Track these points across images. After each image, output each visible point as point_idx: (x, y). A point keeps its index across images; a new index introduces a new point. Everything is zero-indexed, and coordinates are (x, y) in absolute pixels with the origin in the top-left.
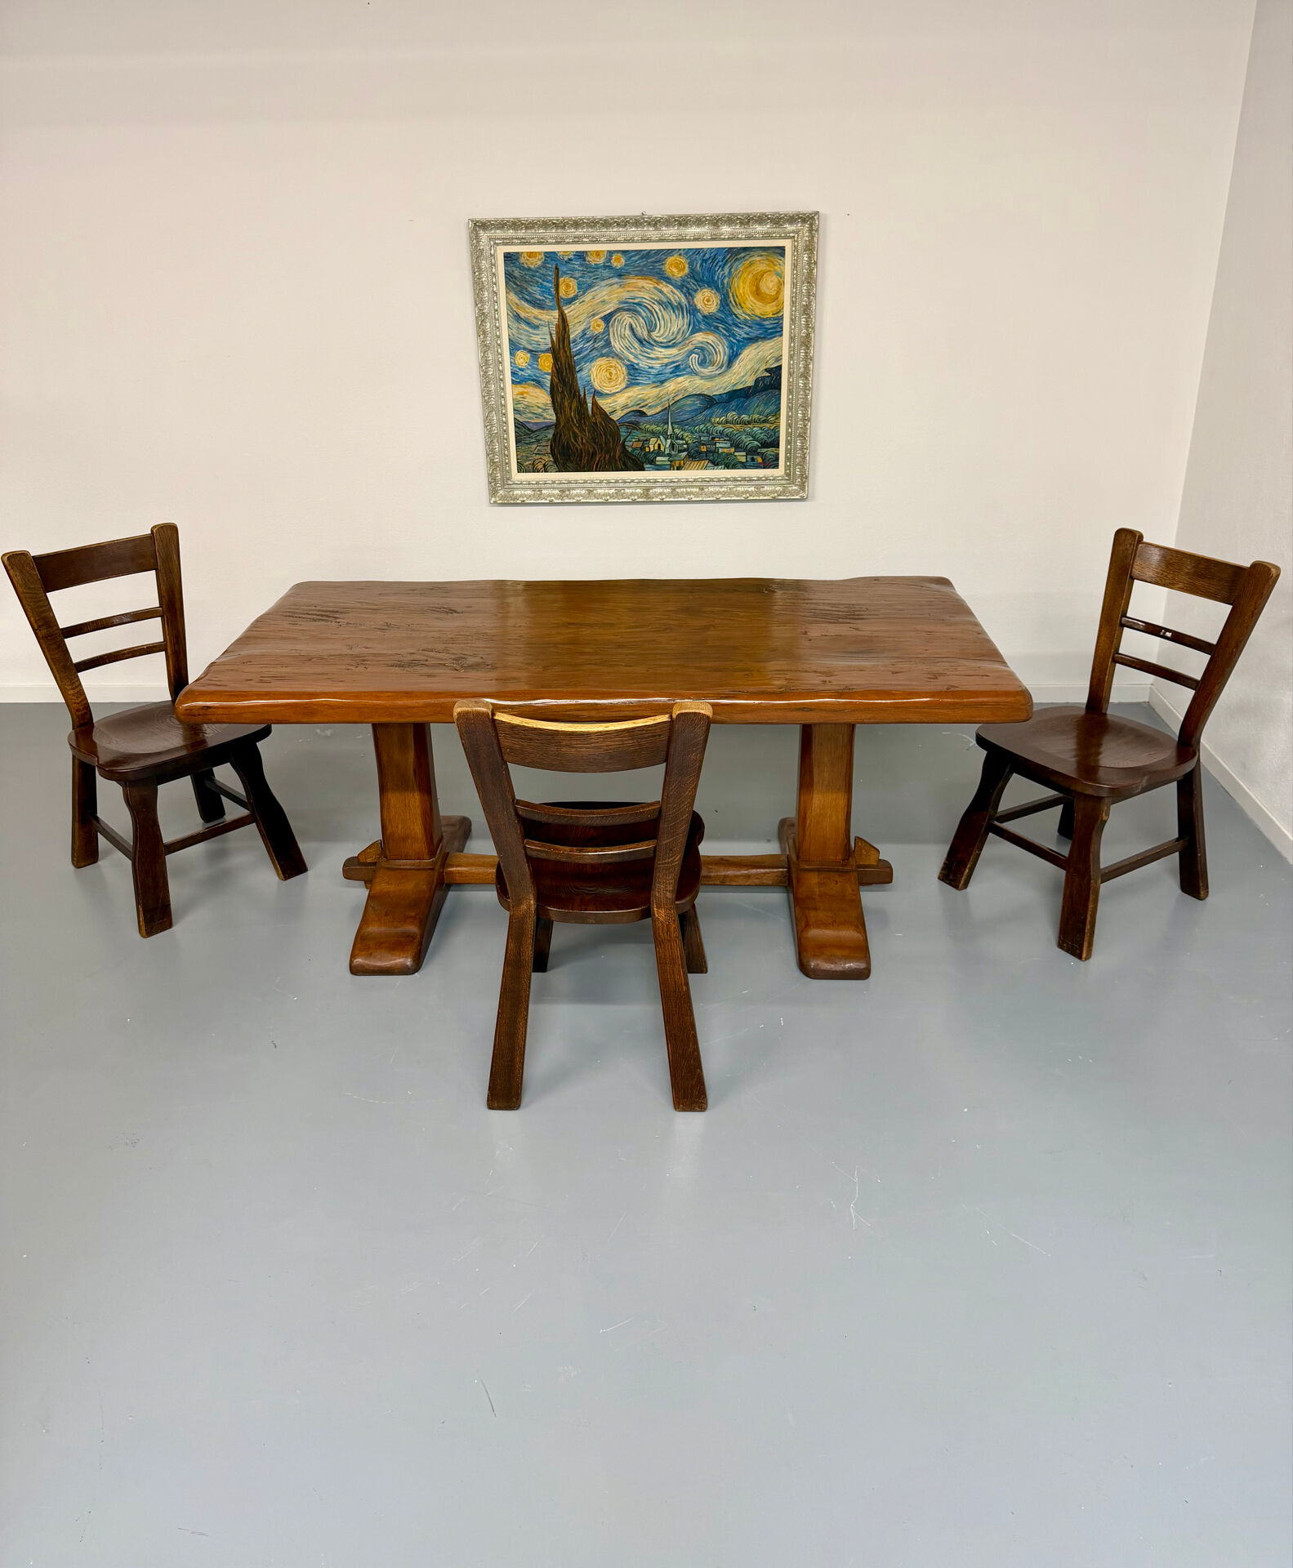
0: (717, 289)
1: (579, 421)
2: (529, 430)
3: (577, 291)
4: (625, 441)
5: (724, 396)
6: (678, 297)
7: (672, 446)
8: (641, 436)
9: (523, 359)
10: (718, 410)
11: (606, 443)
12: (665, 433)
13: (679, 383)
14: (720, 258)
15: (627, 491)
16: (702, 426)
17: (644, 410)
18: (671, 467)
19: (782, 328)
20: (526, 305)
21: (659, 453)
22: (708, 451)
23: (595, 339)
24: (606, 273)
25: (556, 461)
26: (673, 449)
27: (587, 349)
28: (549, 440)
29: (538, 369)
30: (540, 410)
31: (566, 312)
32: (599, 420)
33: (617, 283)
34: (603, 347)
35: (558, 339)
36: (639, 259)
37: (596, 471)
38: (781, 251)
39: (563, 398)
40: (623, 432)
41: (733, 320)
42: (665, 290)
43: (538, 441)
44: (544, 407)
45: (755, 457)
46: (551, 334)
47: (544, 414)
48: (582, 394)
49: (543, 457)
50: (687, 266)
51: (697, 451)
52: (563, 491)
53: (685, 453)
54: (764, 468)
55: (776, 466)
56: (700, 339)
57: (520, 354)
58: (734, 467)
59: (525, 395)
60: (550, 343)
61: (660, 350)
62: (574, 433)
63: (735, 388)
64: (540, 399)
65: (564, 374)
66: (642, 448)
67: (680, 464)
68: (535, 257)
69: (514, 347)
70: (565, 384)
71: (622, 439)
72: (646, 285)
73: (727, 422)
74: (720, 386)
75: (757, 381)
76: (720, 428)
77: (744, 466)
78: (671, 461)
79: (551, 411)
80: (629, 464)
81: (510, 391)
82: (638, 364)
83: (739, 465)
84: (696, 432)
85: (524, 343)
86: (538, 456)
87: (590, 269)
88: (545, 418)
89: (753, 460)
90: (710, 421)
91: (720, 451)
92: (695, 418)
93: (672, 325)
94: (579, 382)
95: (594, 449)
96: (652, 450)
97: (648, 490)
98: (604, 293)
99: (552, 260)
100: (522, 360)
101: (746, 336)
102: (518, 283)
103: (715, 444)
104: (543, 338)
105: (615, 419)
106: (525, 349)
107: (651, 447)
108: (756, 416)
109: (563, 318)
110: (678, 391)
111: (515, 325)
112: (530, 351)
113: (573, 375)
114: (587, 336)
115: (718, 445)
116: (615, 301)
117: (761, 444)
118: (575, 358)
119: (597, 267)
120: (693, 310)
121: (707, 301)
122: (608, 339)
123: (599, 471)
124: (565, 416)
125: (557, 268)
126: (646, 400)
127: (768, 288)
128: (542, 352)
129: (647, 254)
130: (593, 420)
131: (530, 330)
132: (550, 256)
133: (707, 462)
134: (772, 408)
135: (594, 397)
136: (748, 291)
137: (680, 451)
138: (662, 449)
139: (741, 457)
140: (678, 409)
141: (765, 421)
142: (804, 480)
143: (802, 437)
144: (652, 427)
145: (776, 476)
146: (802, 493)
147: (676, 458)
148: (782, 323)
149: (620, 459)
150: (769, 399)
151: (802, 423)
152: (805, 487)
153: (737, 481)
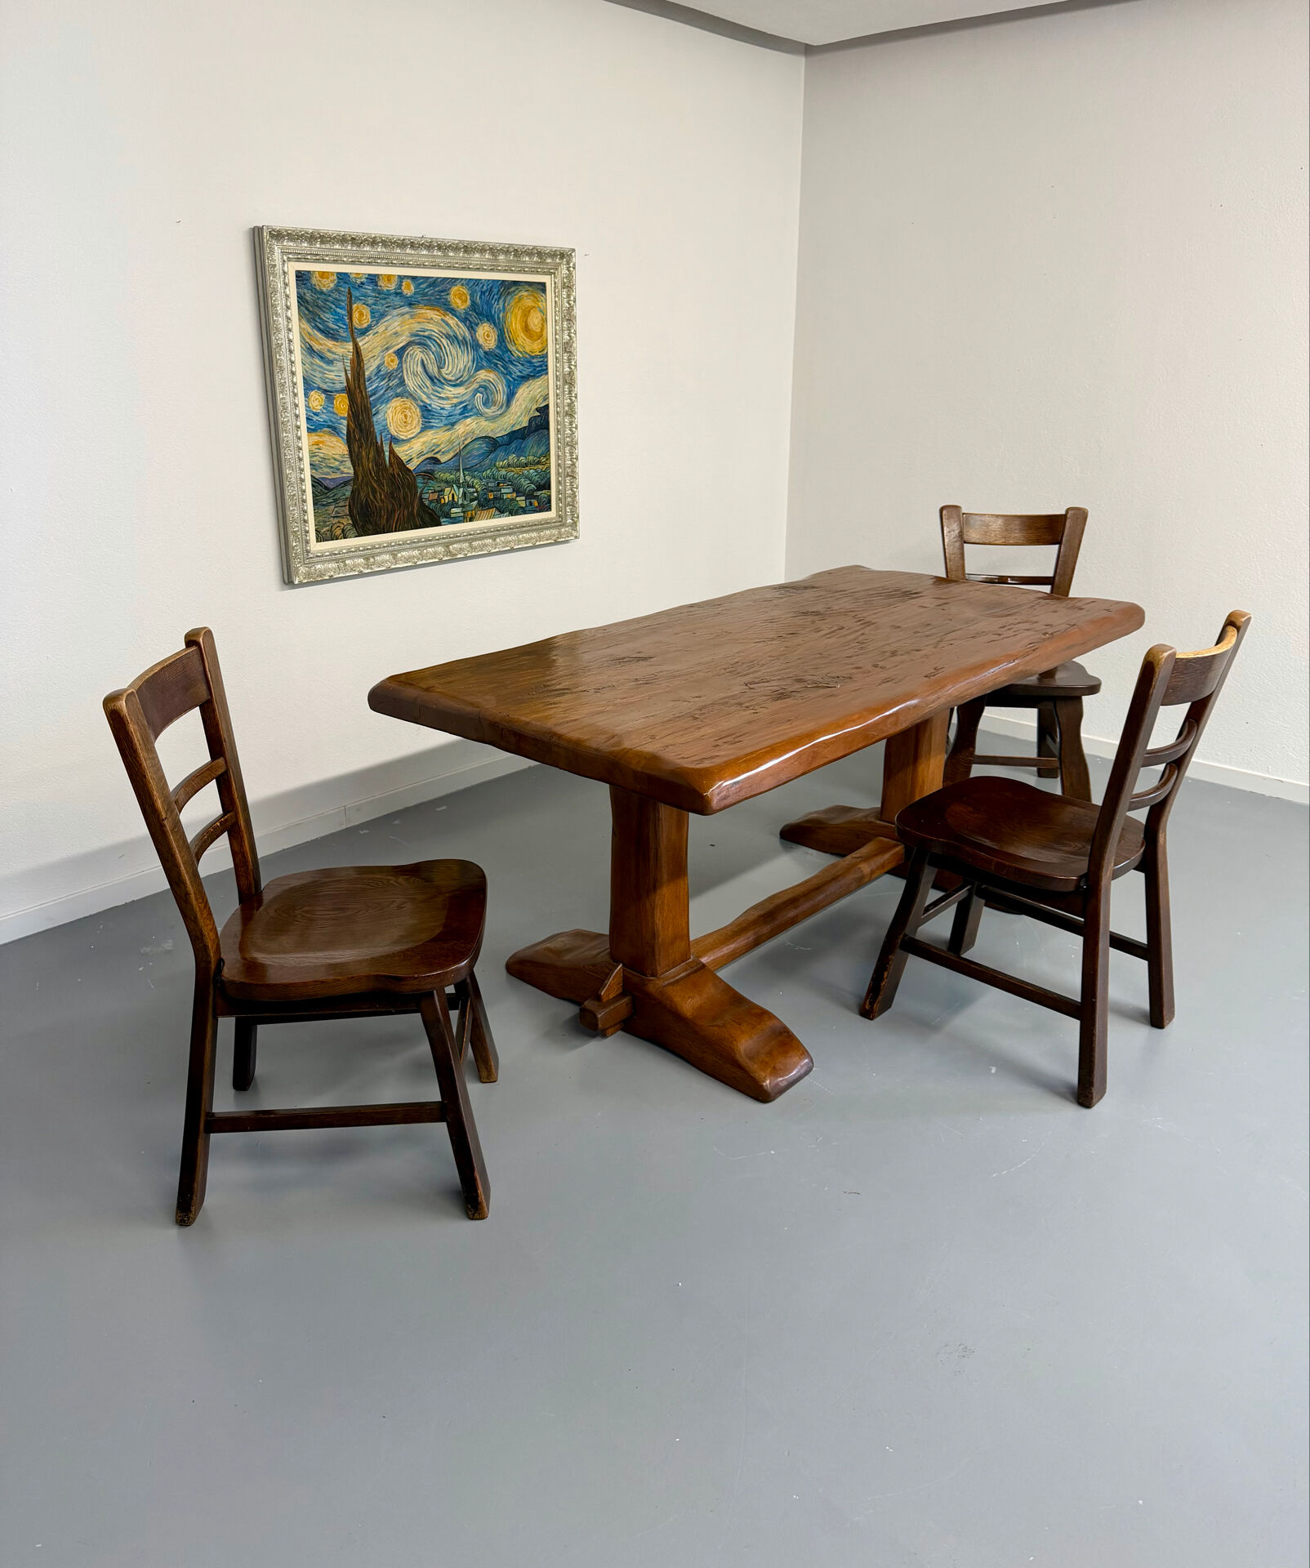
0: (494, 323)
1: (377, 473)
2: (326, 488)
3: (370, 320)
4: (421, 494)
5: (505, 437)
6: (462, 330)
7: (464, 494)
8: (436, 486)
9: (318, 400)
10: (500, 453)
11: (404, 498)
12: (457, 482)
13: (468, 425)
14: (495, 290)
15: (431, 550)
16: (489, 471)
17: (438, 456)
18: (463, 520)
19: (547, 366)
20: (319, 335)
21: (453, 504)
22: (495, 498)
23: (390, 376)
24: (397, 301)
25: (354, 525)
26: (465, 499)
27: (382, 389)
28: (347, 499)
29: (334, 413)
30: (337, 463)
31: (360, 344)
32: (396, 471)
33: (407, 313)
34: (398, 385)
35: (353, 375)
36: (426, 288)
37: (395, 531)
38: (542, 287)
39: (360, 447)
40: (419, 480)
41: (509, 357)
42: (451, 322)
43: (335, 500)
44: (341, 459)
45: (532, 501)
46: (346, 371)
47: (341, 467)
48: (379, 442)
49: (343, 521)
50: (468, 297)
51: (485, 499)
52: (367, 559)
53: (476, 502)
54: (540, 512)
55: (549, 509)
56: (483, 377)
57: (314, 394)
58: (516, 513)
59: (321, 445)
60: (345, 381)
61: (449, 388)
62: (373, 487)
63: (514, 429)
64: (336, 448)
65: (361, 418)
66: (438, 500)
67: (472, 514)
68: (327, 278)
69: (309, 386)
70: (361, 430)
71: (419, 490)
72: (434, 316)
73: (509, 465)
74: (500, 428)
75: (530, 421)
76: (503, 472)
77: (524, 511)
78: (464, 512)
79: (349, 464)
80: (427, 518)
81: (306, 441)
82: (430, 405)
83: (520, 511)
84: (484, 478)
85: (318, 381)
86: (336, 520)
87: (381, 295)
88: (342, 473)
89: (531, 504)
90: (495, 465)
91: (504, 497)
92: (482, 464)
93: (458, 361)
94: (376, 427)
95: (393, 504)
96: (446, 501)
97: (448, 547)
98: (396, 324)
99: (345, 283)
100: (317, 403)
101: (519, 374)
102: (311, 309)
103: (500, 491)
104: (338, 375)
105: (412, 469)
106: (319, 388)
107: (446, 497)
108: (531, 458)
109: (357, 351)
110: (467, 434)
111: (309, 359)
112: (325, 391)
113: (369, 419)
114: (382, 373)
115: (503, 491)
116: (407, 333)
117: (536, 486)
118: (371, 399)
119: (388, 294)
120: (476, 346)
121: (486, 335)
122: (402, 377)
123: (399, 531)
124: (363, 468)
125: (350, 293)
126: (439, 445)
127: (534, 325)
128: (337, 391)
129: (434, 282)
130: (391, 471)
131: (324, 365)
132: (343, 277)
133: (494, 509)
134: (543, 448)
135: (391, 444)
136: (519, 327)
137: (472, 500)
138: (456, 500)
139: (522, 501)
140: (468, 453)
141: (539, 463)
142: (576, 519)
143: (571, 476)
144: (448, 476)
145: (552, 519)
146: (575, 534)
147: (468, 508)
148: (547, 361)
149: (418, 514)
150: (541, 440)
151: (570, 462)
152: (576, 526)
153: (523, 527)
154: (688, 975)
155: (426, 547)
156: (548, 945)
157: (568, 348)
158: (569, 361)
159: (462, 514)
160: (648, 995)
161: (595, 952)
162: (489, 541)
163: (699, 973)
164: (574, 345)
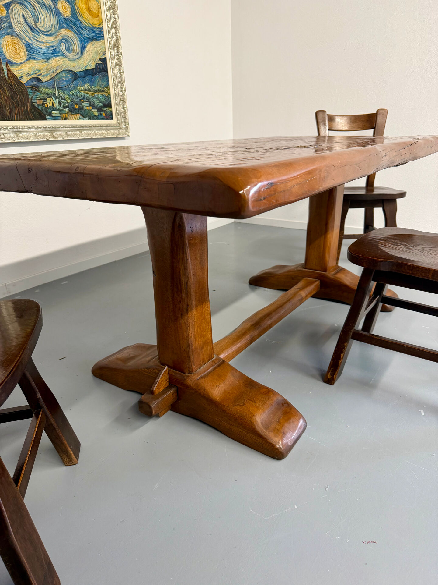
4: (32, 99)
5: (82, 73)
7: (60, 103)
8: (41, 96)
10: (80, 82)
11: (21, 100)
12: (54, 95)
15: (40, 133)
16: (73, 91)
17: (40, 77)
18: (60, 118)
19: (103, 34)
21: (53, 108)
22: (79, 108)
26: (61, 106)
32: (13, 82)
37: (17, 120)
40: (29, 91)
45: (102, 113)
51: (73, 108)
53: (67, 109)
54: (107, 119)
55: (112, 119)
58: (93, 119)
63: (87, 69)
66: (43, 105)
67: (66, 116)
71: (30, 97)
73: (86, 90)
75: (96, 66)
76: (82, 93)
77: (97, 118)
78: (61, 114)
80: (37, 115)
83: (95, 118)
84: (71, 95)
89: (101, 114)
90: (77, 88)
91: (85, 108)
92: (69, 86)
95: (13, 104)
96: (49, 106)
97: (52, 133)
103: (82, 104)
105: (24, 83)
107: (48, 103)
108: (99, 87)
115: (84, 104)
117: (103, 105)
123: (19, 120)
130: (9, 82)
133: (79, 115)
134: (105, 83)
135: (7, 65)
137: (65, 108)
138: (55, 105)
139: (95, 112)
140: (59, 79)
141: (103, 91)
142: (127, 125)
143: (122, 101)
144: (47, 90)
145: (114, 124)
146: (128, 134)
147: (63, 112)
148: (103, 32)
149: (31, 111)
150: (103, 77)
151: (121, 93)
152: (128, 129)
153: (97, 126)
154: (214, 369)
155: (38, 132)
156: (118, 356)
157: (114, 25)
158: (116, 33)
159: (60, 115)
160: (188, 387)
161: (148, 359)
162: (78, 132)
163: (221, 367)
164: (118, 24)
